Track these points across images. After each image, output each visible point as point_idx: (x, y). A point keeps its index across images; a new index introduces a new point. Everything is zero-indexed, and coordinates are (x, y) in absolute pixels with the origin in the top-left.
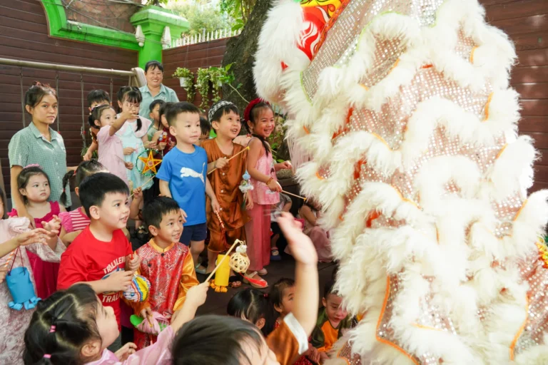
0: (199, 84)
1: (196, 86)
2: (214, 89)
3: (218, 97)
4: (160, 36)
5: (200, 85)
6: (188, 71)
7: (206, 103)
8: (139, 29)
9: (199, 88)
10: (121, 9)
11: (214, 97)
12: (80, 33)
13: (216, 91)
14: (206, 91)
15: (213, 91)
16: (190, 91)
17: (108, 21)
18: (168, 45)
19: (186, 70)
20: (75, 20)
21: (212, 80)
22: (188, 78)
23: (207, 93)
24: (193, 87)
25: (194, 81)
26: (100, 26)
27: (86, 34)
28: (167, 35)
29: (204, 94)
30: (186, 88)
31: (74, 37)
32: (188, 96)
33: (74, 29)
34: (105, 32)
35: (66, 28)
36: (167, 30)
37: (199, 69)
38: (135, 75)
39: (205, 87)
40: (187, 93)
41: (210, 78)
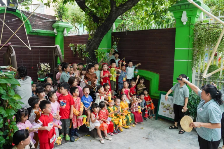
0: (77, 50)
2: (83, 52)
4: (63, 32)
6: (74, 45)
7: (80, 56)
8: (55, 30)
9: (77, 51)
10: (49, 23)
12: (36, 33)
16: (74, 51)
17: (45, 28)
18: (66, 35)
19: (73, 44)
20: (34, 28)
21: (82, 49)
22: (73, 47)
25: (76, 48)
26: (42, 29)
27: (38, 33)
28: (65, 32)
29: (79, 53)
31: (34, 34)
32: (74, 53)
33: (34, 31)
34: (44, 31)
35: (32, 31)
36: (65, 29)
37: (78, 44)
38: (56, 48)
39: (80, 51)
40: (73, 52)
41: (81, 48)
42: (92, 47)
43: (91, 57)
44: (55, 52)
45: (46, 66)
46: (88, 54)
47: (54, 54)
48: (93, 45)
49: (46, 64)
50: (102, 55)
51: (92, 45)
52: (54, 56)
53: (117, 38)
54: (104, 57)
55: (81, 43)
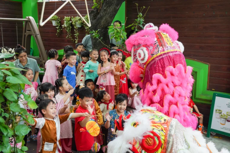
1: (63, 26)
2: (75, 29)
3: (77, 33)
5: (66, 26)
6: (57, 17)
7: (70, 36)
9: (65, 27)
11: (75, 33)
13: (76, 30)
14: (69, 29)
15: (75, 30)
16: (59, 28)
21: (74, 24)
22: (57, 21)
23: (70, 31)
24: (61, 27)
25: (61, 23)
29: (69, 31)
30: (57, 26)
32: (58, 31)
37: (65, 17)
38: (29, 21)
39: (69, 27)
40: (57, 29)
41: (72, 22)
42: (103, 21)
43: (102, 37)
44: (27, 29)
45: (10, 52)
46: (97, 33)
47: (25, 32)
48: (105, 18)
49: (11, 49)
50: (121, 34)
51: (101, 18)
52: (25, 35)
53: (143, 7)
54: (123, 37)
55: (70, 14)
